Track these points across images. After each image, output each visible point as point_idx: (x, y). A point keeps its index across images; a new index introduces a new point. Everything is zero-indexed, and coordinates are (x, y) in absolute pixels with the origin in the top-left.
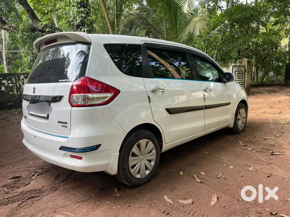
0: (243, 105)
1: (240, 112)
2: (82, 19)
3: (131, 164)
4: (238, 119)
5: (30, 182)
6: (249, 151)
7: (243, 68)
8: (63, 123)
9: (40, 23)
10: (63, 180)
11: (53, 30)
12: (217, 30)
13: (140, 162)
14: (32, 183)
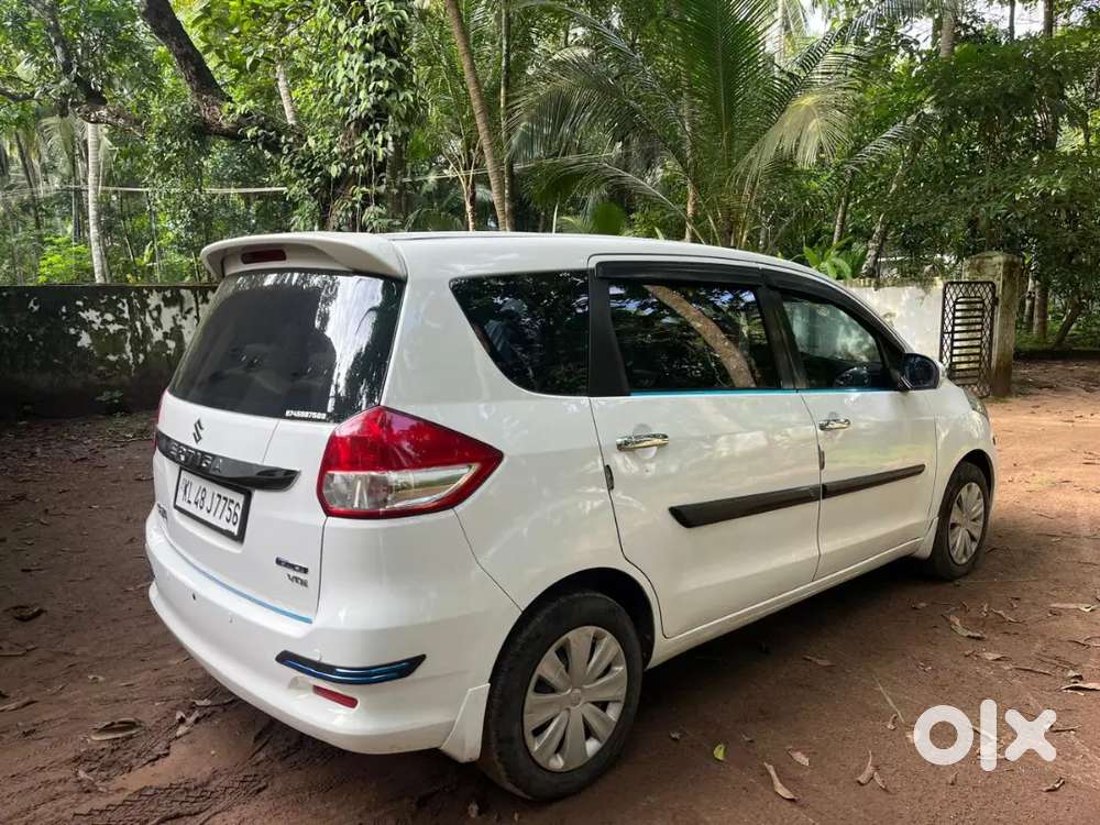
0: (976, 471)
1: (960, 497)
2: (380, 97)
3: (531, 721)
4: (954, 526)
5: (168, 748)
6: (988, 663)
7: (988, 290)
8: (292, 567)
9: (228, 105)
10: (285, 748)
11: (271, 134)
12: (889, 139)
13: (564, 714)
14: (178, 750)
